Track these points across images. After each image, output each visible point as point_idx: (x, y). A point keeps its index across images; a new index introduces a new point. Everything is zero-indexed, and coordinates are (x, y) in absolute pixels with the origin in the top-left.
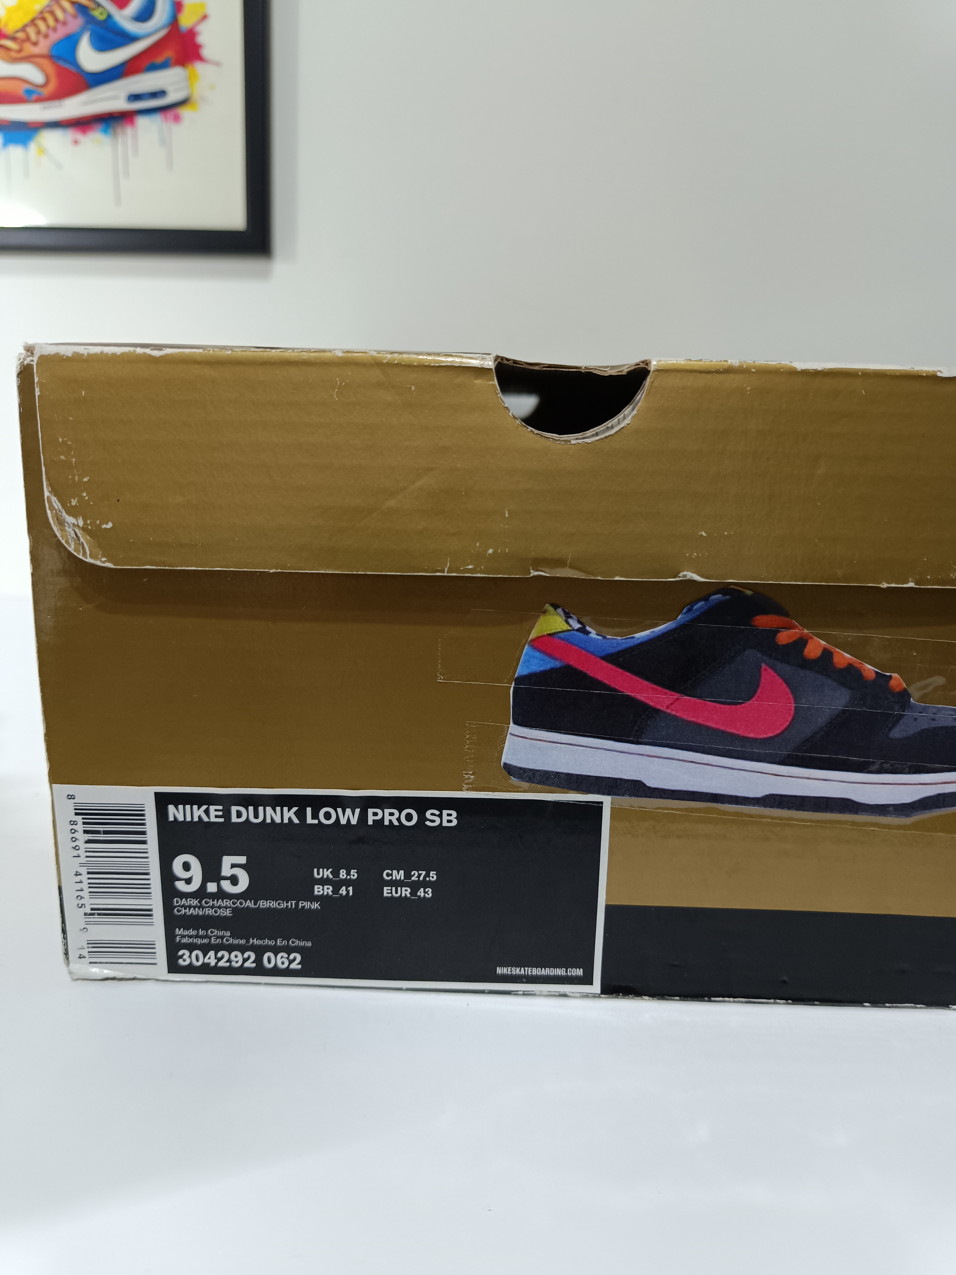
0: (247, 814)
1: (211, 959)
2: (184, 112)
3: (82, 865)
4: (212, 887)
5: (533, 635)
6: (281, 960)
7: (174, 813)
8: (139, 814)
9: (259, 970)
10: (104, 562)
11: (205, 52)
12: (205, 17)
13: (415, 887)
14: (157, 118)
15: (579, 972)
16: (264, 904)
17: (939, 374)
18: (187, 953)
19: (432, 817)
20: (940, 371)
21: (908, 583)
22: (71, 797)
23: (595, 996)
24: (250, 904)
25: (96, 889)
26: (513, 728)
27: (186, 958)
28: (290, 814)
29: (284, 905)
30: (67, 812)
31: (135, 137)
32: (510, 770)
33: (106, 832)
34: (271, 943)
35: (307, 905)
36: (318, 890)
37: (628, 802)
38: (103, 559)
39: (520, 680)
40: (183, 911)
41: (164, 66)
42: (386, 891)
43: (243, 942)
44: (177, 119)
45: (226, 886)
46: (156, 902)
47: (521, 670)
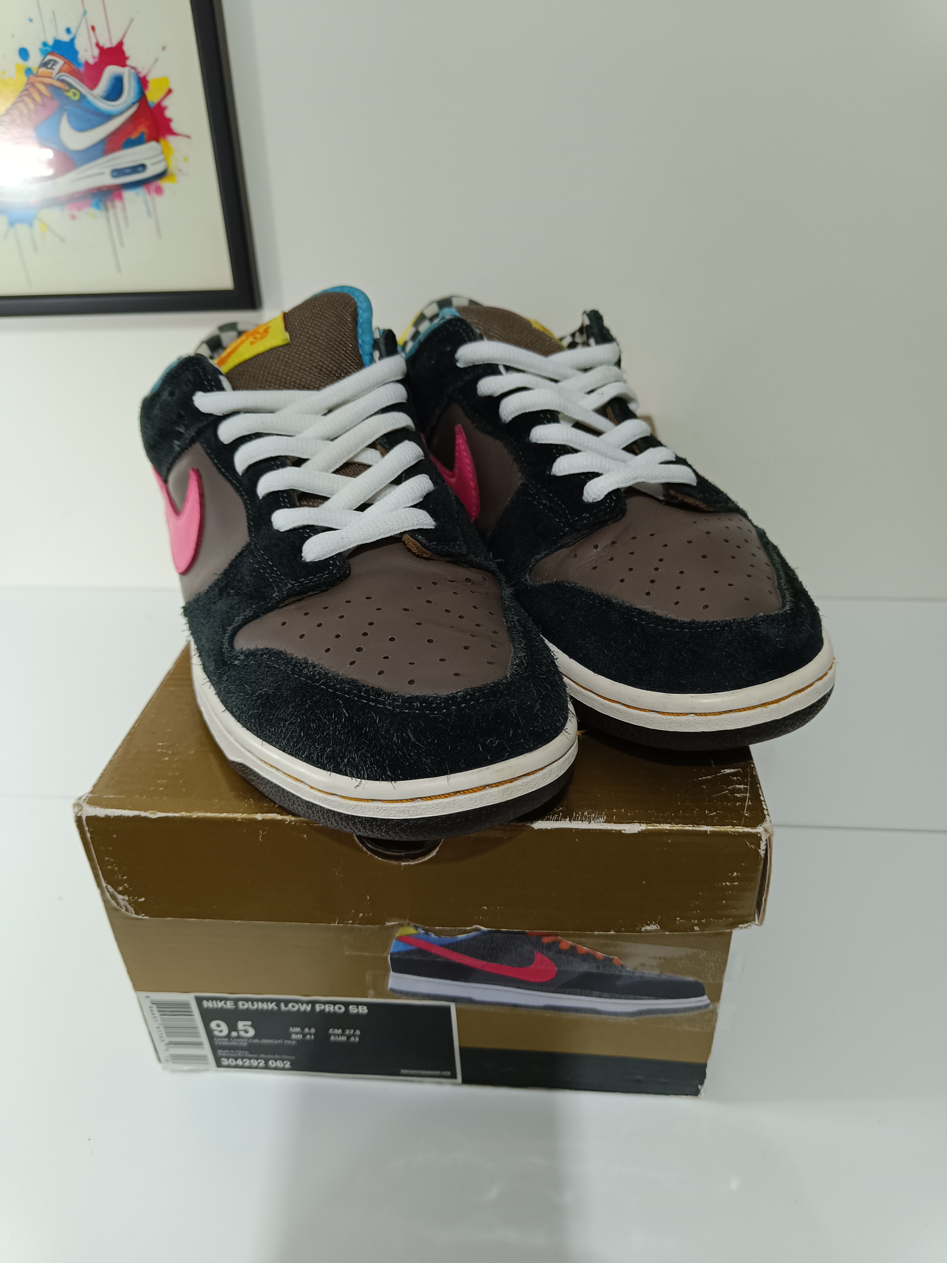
0: (248, 1005)
1: (240, 1062)
2: (164, 183)
3: (160, 1024)
4: (234, 1034)
5: (397, 935)
6: (279, 1064)
7: (205, 1004)
8: (186, 1005)
9: (267, 1067)
10: (144, 916)
11: (174, 126)
12: (170, 91)
13: (349, 1037)
14: (141, 191)
15: (449, 1073)
16: (265, 1041)
17: (623, 832)
18: (226, 1060)
19: (353, 1009)
20: (624, 830)
21: (610, 931)
22: (147, 997)
23: (458, 1084)
24: (256, 1041)
25: (169, 1034)
26: (392, 973)
27: (225, 1062)
28: (272, 1006)
29: (276, 1042)
30: (147, 1004)
31: (124, 209)
32: (393, 991)
33: (170, 1011)
34: (272, 1056)
35: (289, 1042)
36: (294, 1036)
37: (464, 1006)
38: (143, 915)
39: (392, 954)
40: (221, 1043)
41: (139, 142)
42: (332, 1038)
43: (256, 1056)
44: (159, 191)
45: (242, 1034)
46: (204, 1038)
47: (392, 950)
